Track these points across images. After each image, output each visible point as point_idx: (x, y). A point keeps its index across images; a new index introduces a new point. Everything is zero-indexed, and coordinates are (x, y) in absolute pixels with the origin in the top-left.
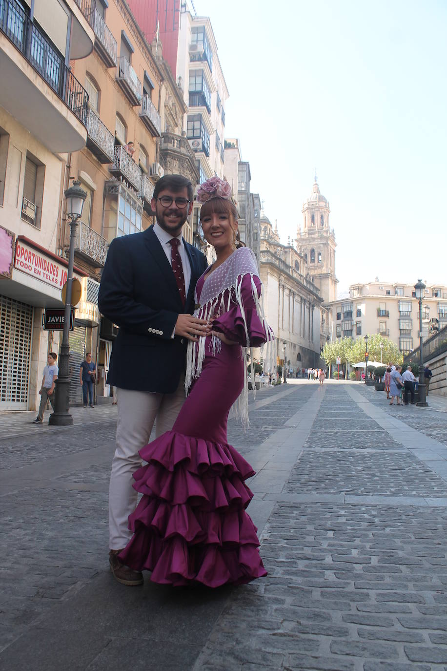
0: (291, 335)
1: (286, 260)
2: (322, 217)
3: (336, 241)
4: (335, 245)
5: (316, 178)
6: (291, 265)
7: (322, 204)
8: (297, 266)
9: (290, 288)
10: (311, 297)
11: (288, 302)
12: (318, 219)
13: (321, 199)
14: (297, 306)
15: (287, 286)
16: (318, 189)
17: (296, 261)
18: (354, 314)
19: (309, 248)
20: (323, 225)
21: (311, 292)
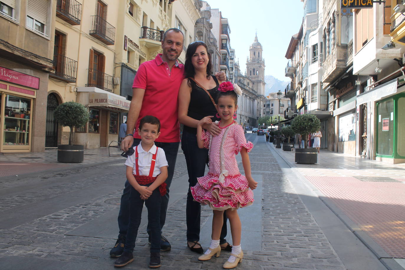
0: (246, 113)
1: (244, 82)
2: (259, 53)
3: (265, 64)
4: (265, 66)
5: (256, 34)
6: (246, 85)
7: (259, 47)
8: (248, 84)
9: (245, 94)
10: (253, 96)
11: (244, 99)
12: (257, 54)
13: (259, 44)
14: (248, 100)
15: (244, 93)
16: (257, 39)
17: (248, 82)
18: (271, 105)
19: (252, 68)
20: (259, 57)
21: (254, 94)
